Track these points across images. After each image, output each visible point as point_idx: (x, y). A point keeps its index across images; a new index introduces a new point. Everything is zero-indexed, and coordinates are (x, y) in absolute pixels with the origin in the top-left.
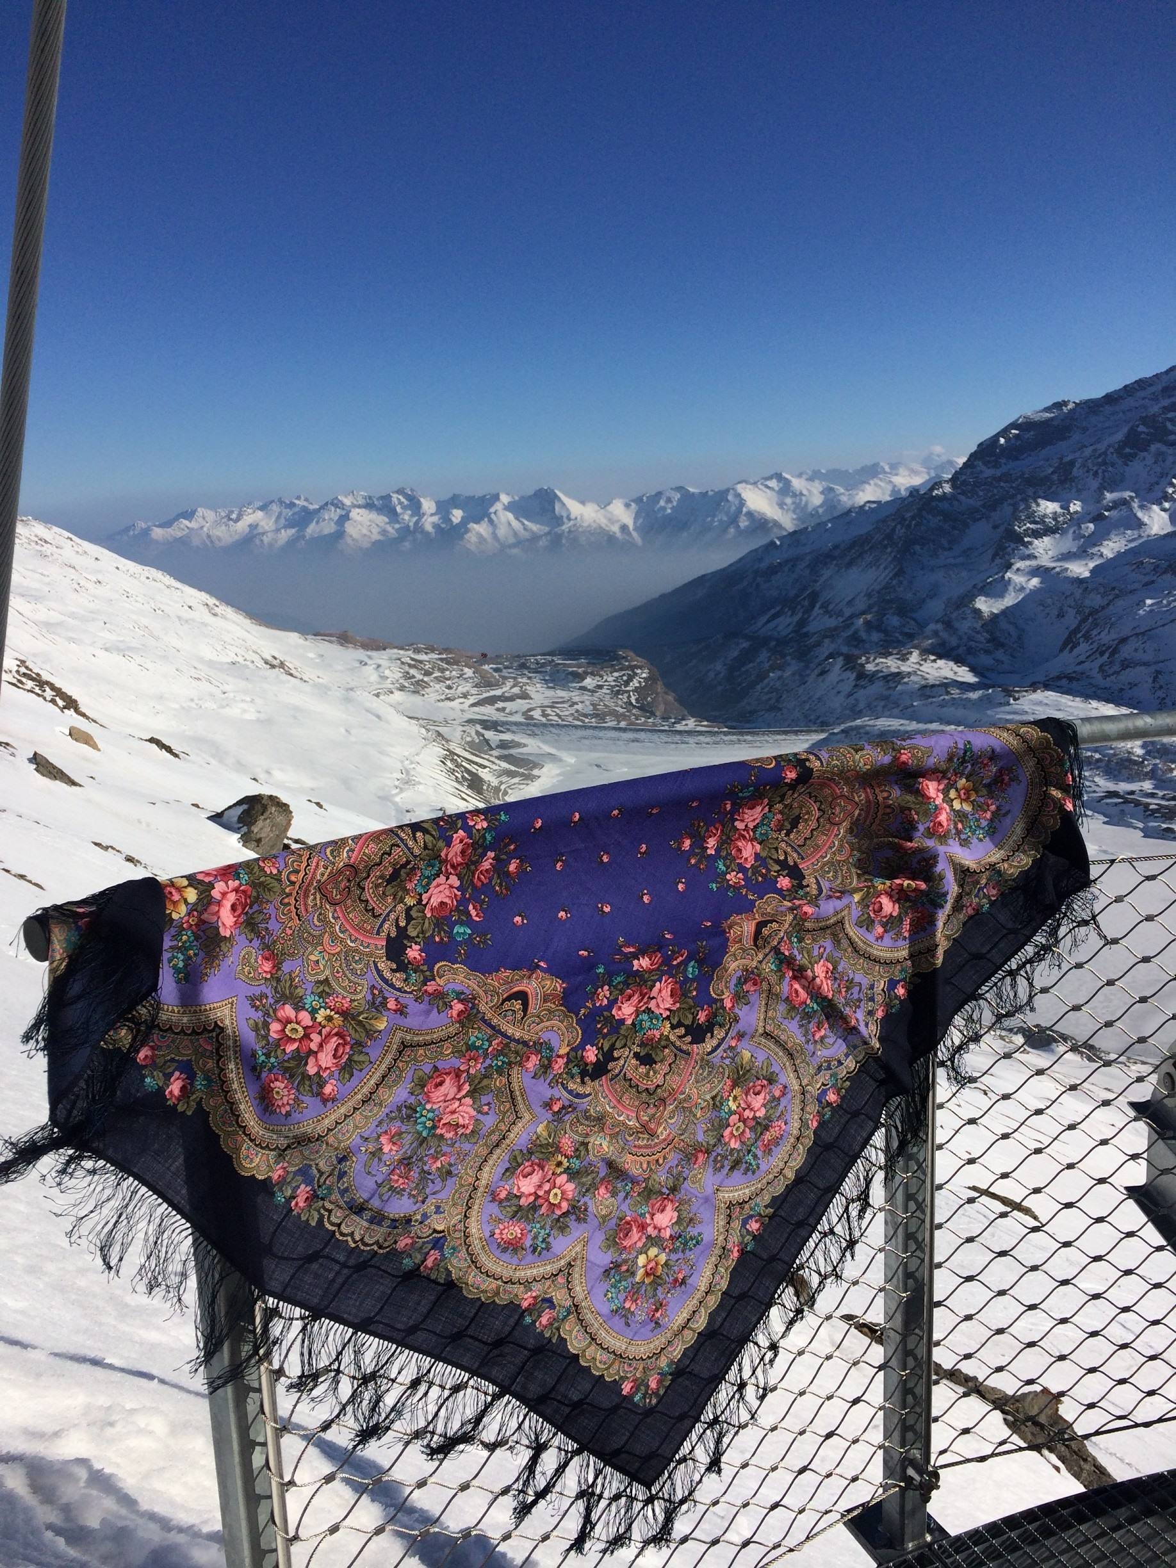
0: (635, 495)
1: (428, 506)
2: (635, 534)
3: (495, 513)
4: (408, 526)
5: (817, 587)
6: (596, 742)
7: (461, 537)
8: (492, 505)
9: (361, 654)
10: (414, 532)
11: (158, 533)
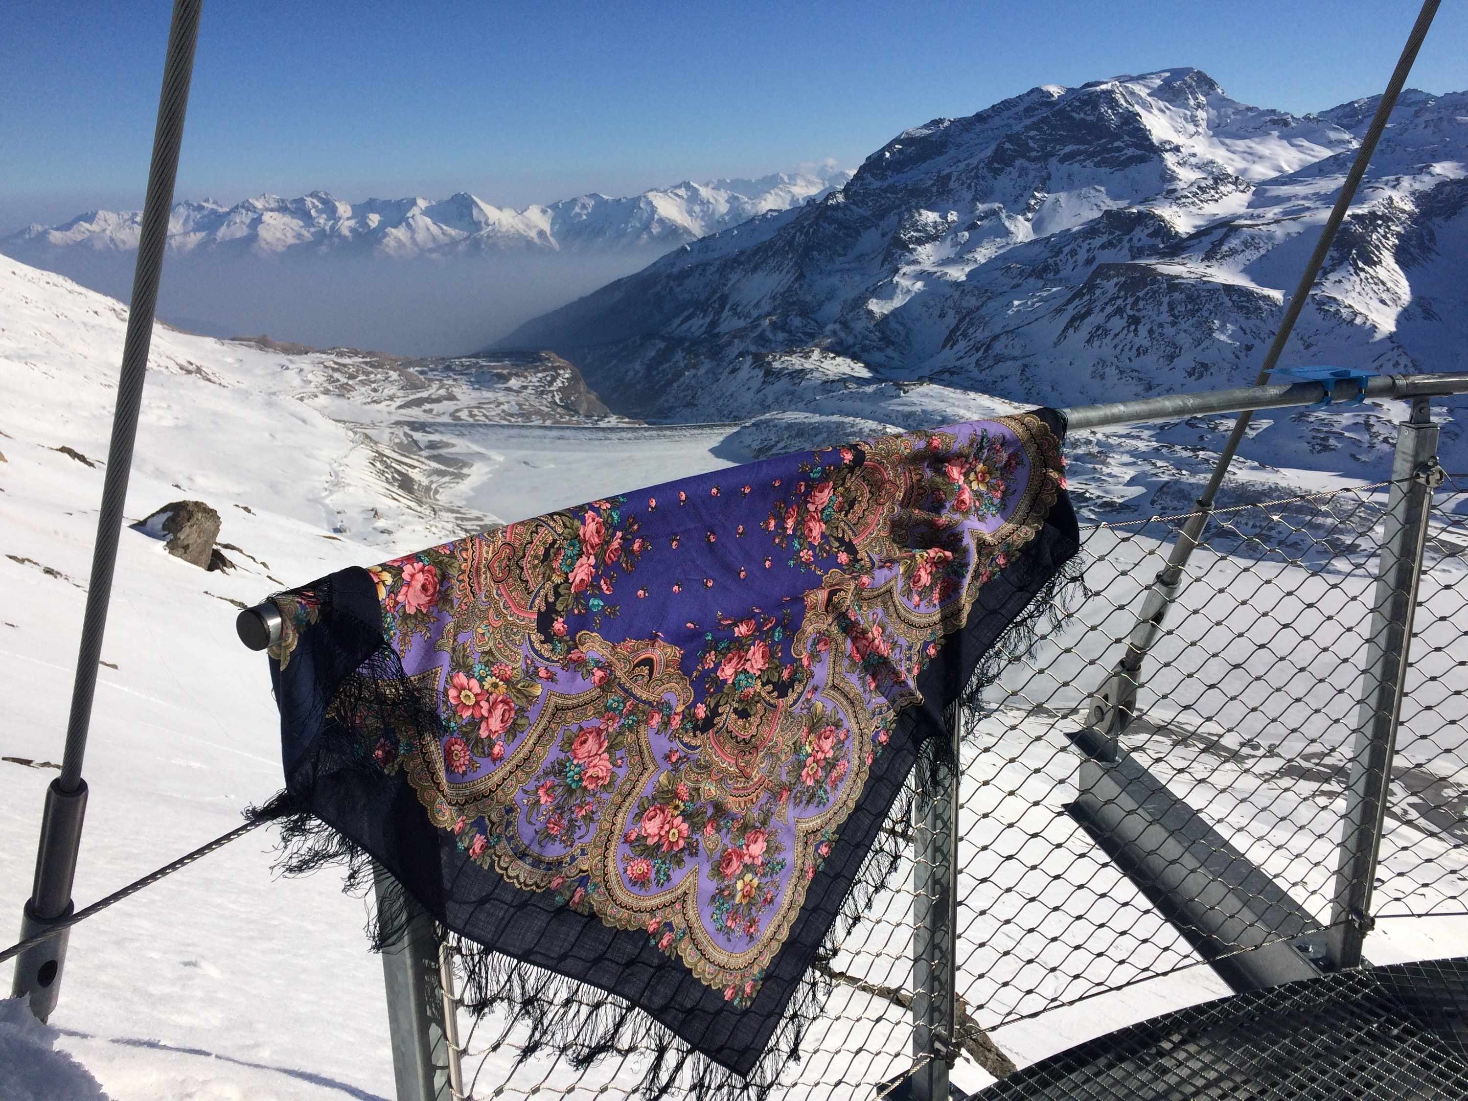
0: (551, 202)
1: (344, 210)
2: (552, 239)
3: (413, 217)
4: (324, 230)
5: (726, 290)
6: (522, 439)
7: (379, 241)
8: (409, 210)
9: (282, 358)
10: (331, 236)
11: (56, 236)
